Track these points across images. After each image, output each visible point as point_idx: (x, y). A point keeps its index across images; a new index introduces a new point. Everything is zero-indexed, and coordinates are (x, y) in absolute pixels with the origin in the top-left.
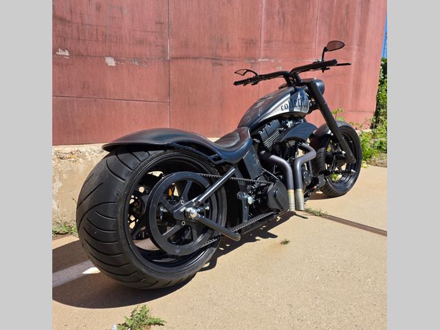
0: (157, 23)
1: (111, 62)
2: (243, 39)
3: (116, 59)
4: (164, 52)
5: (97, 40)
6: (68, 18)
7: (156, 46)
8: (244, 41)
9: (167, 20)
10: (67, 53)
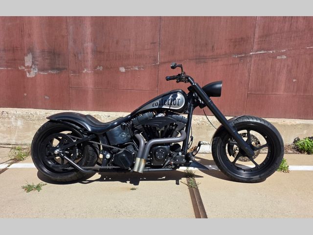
0: (152, 43)
1: (123, 70)
2: (231, 39)
3: (126, 68)
4: (155, 60)
5: (116, 59)
6: (103, 51)
7: (150, 57)
8: (233, 41)
9: (159, 40)
10: (101, 68)
